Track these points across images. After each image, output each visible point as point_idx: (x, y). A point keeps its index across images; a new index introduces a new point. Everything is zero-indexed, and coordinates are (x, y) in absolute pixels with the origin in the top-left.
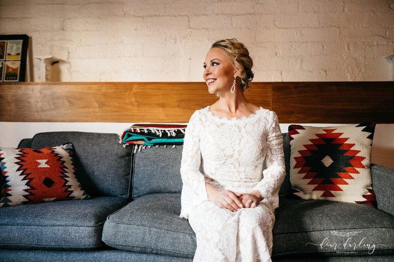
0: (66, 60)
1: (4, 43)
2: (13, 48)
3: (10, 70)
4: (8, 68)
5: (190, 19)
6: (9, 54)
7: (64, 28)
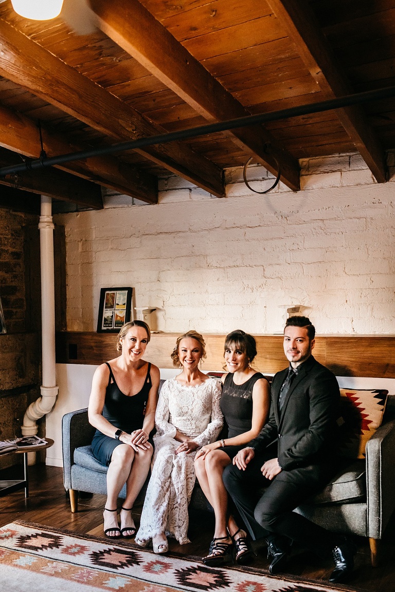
0: (161, 307)
1: (114, 294)
2: (121, 298)
3: (119, 318)
4: (117, 316)
5: (265, 269)
6: (117, 304)
7: (160, 279)
